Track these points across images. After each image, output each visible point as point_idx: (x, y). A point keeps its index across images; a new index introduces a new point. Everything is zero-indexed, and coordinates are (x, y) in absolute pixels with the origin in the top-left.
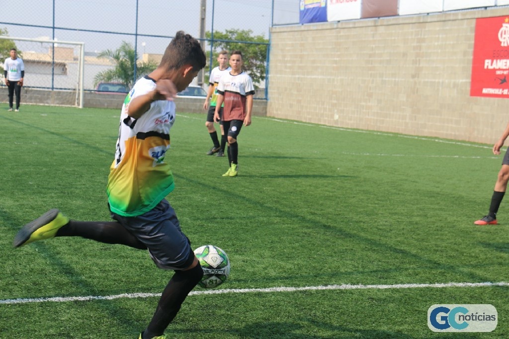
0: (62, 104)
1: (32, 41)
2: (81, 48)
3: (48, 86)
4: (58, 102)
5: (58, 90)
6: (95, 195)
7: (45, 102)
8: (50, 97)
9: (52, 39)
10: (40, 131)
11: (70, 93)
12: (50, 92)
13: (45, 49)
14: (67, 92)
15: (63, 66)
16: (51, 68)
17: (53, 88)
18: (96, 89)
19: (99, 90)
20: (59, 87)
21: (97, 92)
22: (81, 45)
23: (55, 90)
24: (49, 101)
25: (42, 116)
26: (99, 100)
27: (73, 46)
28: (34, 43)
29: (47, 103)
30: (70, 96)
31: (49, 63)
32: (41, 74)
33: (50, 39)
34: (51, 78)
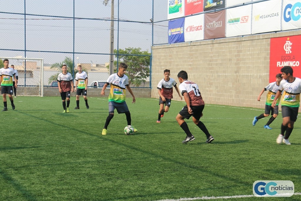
0: (31, 95)
2: (41, 61)
3: (22, 85)
4: (28, 93)
5: (28, 87)
8: (24, 91)
9: (24, 57)
11: (36, 88)
12: (24, 88)
13: (20, 63)
14: (34, 88)
15: (31, 72)
16: (24, 74)
17: (25, 86)
18: (50, 85)
20: (29, 85)
21: (51, 87)
22: (42, 60)
23: (26, 87)
24: (23, 93)
25: (19, 102)
26: (53, 92)
27: (36, 61)
29: (22, 95)
30: (36, 90)
31: (23, 71)
33: (23, 57)
34: (24, 80)
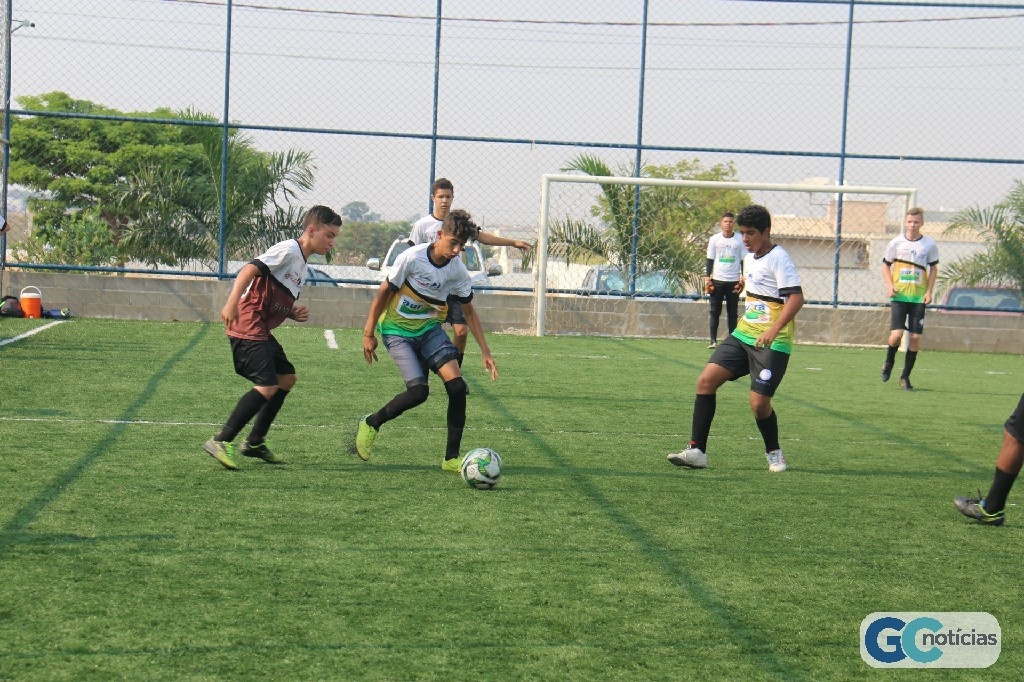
0: (857, 341)
1: (790, 190)
2: (908, 201)
3: (824, 299)
4: (846, 336)
5: (848, 308)
6: (948, 574)
7: (818, 336)
8: (829, 324)
9: (838, 183)
10: (805, 408)
11: (879, 313)
12: (829, 311)
13: (821, 208)
14: (870, 312)
15: (860, 246)
16: (834, 254)
17: (836, 303)
18: (940, 303)
19: (950, 305)
20: (850, 300)
21: (943, 311)
22: (908, 194)
23: (840, 307)
24: (826, 336)
25: (809, 372)
26: (950, 331)
27: (887, 199)
28: (797, 194)
29: (821, 340)
30: (878, 321)
31: (828, 241)
32: (809, 268)
33: (832, 182)
34: (832, 278)
